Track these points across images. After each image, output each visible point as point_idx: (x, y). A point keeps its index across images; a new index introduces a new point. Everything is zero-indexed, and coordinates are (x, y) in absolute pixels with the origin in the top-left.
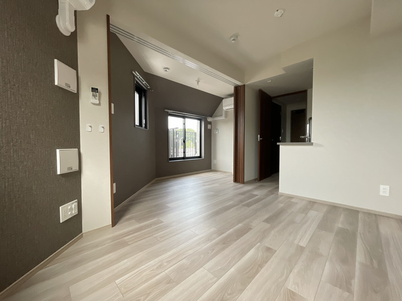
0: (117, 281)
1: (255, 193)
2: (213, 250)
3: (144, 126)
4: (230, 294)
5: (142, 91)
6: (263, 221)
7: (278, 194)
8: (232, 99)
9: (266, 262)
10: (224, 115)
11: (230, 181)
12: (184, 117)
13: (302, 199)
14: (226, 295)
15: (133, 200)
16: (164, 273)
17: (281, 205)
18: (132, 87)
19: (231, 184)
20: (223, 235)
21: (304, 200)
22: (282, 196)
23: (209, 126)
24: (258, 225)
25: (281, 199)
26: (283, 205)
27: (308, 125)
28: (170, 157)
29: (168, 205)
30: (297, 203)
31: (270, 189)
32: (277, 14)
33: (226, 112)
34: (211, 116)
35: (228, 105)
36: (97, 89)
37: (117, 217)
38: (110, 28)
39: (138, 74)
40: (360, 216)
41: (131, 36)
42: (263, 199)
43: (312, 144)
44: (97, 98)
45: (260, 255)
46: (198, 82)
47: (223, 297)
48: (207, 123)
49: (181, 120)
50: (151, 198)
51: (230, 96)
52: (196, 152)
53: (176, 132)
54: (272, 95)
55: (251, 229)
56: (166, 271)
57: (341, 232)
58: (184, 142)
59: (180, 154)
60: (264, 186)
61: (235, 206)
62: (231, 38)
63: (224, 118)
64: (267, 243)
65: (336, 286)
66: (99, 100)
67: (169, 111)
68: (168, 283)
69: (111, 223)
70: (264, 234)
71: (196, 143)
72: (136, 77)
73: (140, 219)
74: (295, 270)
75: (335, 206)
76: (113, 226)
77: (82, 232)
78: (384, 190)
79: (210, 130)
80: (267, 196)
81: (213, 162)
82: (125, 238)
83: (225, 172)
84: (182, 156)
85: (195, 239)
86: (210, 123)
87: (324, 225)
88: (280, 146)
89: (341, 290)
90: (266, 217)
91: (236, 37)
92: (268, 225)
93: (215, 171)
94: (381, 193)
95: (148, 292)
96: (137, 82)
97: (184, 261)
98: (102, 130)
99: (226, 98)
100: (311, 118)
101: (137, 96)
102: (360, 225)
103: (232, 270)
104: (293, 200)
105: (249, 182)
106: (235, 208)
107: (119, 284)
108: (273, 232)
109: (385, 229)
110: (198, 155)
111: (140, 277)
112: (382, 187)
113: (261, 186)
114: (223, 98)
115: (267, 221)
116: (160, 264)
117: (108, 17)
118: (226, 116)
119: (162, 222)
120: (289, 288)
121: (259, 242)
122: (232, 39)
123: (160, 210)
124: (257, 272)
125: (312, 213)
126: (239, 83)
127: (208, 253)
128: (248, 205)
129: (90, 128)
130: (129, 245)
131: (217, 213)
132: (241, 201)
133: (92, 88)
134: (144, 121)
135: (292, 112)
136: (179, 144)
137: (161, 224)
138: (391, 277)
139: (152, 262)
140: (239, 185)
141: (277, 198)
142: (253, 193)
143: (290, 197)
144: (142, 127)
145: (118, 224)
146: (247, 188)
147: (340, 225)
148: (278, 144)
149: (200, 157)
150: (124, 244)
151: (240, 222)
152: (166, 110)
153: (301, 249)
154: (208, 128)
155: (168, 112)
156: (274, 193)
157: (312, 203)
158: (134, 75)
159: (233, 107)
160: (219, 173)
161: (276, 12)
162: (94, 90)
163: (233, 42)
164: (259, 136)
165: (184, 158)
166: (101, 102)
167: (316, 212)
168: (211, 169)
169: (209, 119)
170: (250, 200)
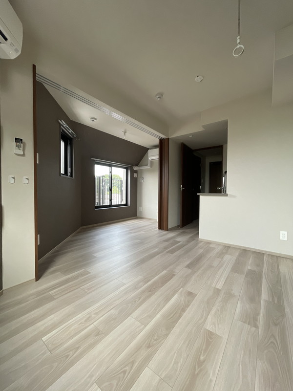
0: (44, 339)
1: (178, 239)
2: (140, 298)
3: (69, 174)
4: (156, 340)
5: (67, 140)
6: (186, 267)
7: (198, 240)
8: (157, 151)
9: (188, 306)
10: (149, 165)
11: (155, 229)
12: (110, 166)
13: (219, 244)
14: (153, 341)
15: (58, 251)
16: (92, 325)
17: (201, 251)
18: (58, 136)
19: (156, 231)
20: (150, 283)
21: (220, 245)
22: (202, 241)
23: (135, 175)
24: (181, 270)
25: (201, 244)
26: (202, 250)
27: (224, 178)
28: (96, 205)
29: (95, 255)
30: (214, 248)
31: (191, 235)
32: (198, 79)
33: (152, 162)
34: (137, 165)
35: (154, 155)
36: (21, 140)
37: (41, 270)
38: (37, 78)
39: (64, 123)
40: (265, 258)
41: (57, 86)
42: (185, 245)
43: (227, 195)
44: (22, 148)
45: (182, 299)
46: (125, 133)
47: (150, 344)
48: (133, 172)
49: (108, 168)
50: (77, 247)
51: (155, 147)
52: (122, 200)
53: (103, 179)
54: (193, 148)
55: (174, 275)
56: (94, 323)
57: (251, 273)
58: (111, 190)
59: (106, 201)
60: (186, 232)
61: (160, 253)
62: (156, 96)
63: (149, 168)
64: (189, 288)
65: (245, 322)
66: (24, 150)
67: (96, 160)
68: (96, 335)
69: (35, 278)
70: (186, 279)
71: (122, 191)
72: (62, 125)
73: (66, 271)
74: (213, 312)
75: (246, 250)
76: (36, 281)
77: (2, 289)
78: (283, 235)
79: (136, 179)
80: (188, 242)
81: (139, 209)
82: (50, 292)
83: (150, 219)
84: (108, 204)
85: (122, 288)
86: (136, 172)
87: (237, 268)
88: (200, 196)
89: (249, 326)
90: (188, 263)
91: (161, 95)
92: (190, 271)
93: (141, 218)
94: (281, 238)
95: (77, 346)
96: (63, 130)
97: (112, 311)
98: (26, 181)
99: (151, 148)
100: (226, 172)
101: (63, 144)
102: (265, 266)
103: (158, 316)
104: (211, 246)
105: (173, 229)
106: (160, 255)
107: (46, 341)
108: (193, 277)
109: (284, 268)
110: (124, 202)
111: (68, 332)
112: (282, 232)
113: (184, 232)
114: (148, 149)
115: (188, 266)
116: (88, 316)
117: (34, 67)
118: (151, 166)
119: (90, 273)
120: (207, 328)
121: (181, 287)
122: (158, 96)
123: (86, 260)
124: (180, 317)
125: (227, 257)
126: (163, 136)
127: (135, 301)
128: (172, 252)
129: (13, 180)
130: (56, 299)
131: (143, 261)
132: (166, 248)
133: (16, 139)
134: (69, 170)
135: (210, 163)
136: (105, 191)
137: (89, 275)
138: (287, 310)
139: (80, 315)
140: (164, 232)
141: (197, 244)
142: (176, 240)
143: (209, 243)
144: (67, 175)
145: (42, 277)
146: (171, 235)
147: (249, 268)
148: (198, 194)
149: (126, 204)
150: (50, 299)
151: (165, 268)
152: (93, 159)
153: (217, 292)
154: (134, 177)
155: (94, 161)
156: (194, 240)
157: (227, 248)
158: (60, 124)
159: (157, 157)
160: (144, 220)
161: (197, 78)
162: (18, 140)
163: (158, 99)
164: (181, 186)
165: (110, 206)
166: (26, 153)
167: (230, 256)
168: (137, 216)
169: (135, 168)
170: (174, 247)
